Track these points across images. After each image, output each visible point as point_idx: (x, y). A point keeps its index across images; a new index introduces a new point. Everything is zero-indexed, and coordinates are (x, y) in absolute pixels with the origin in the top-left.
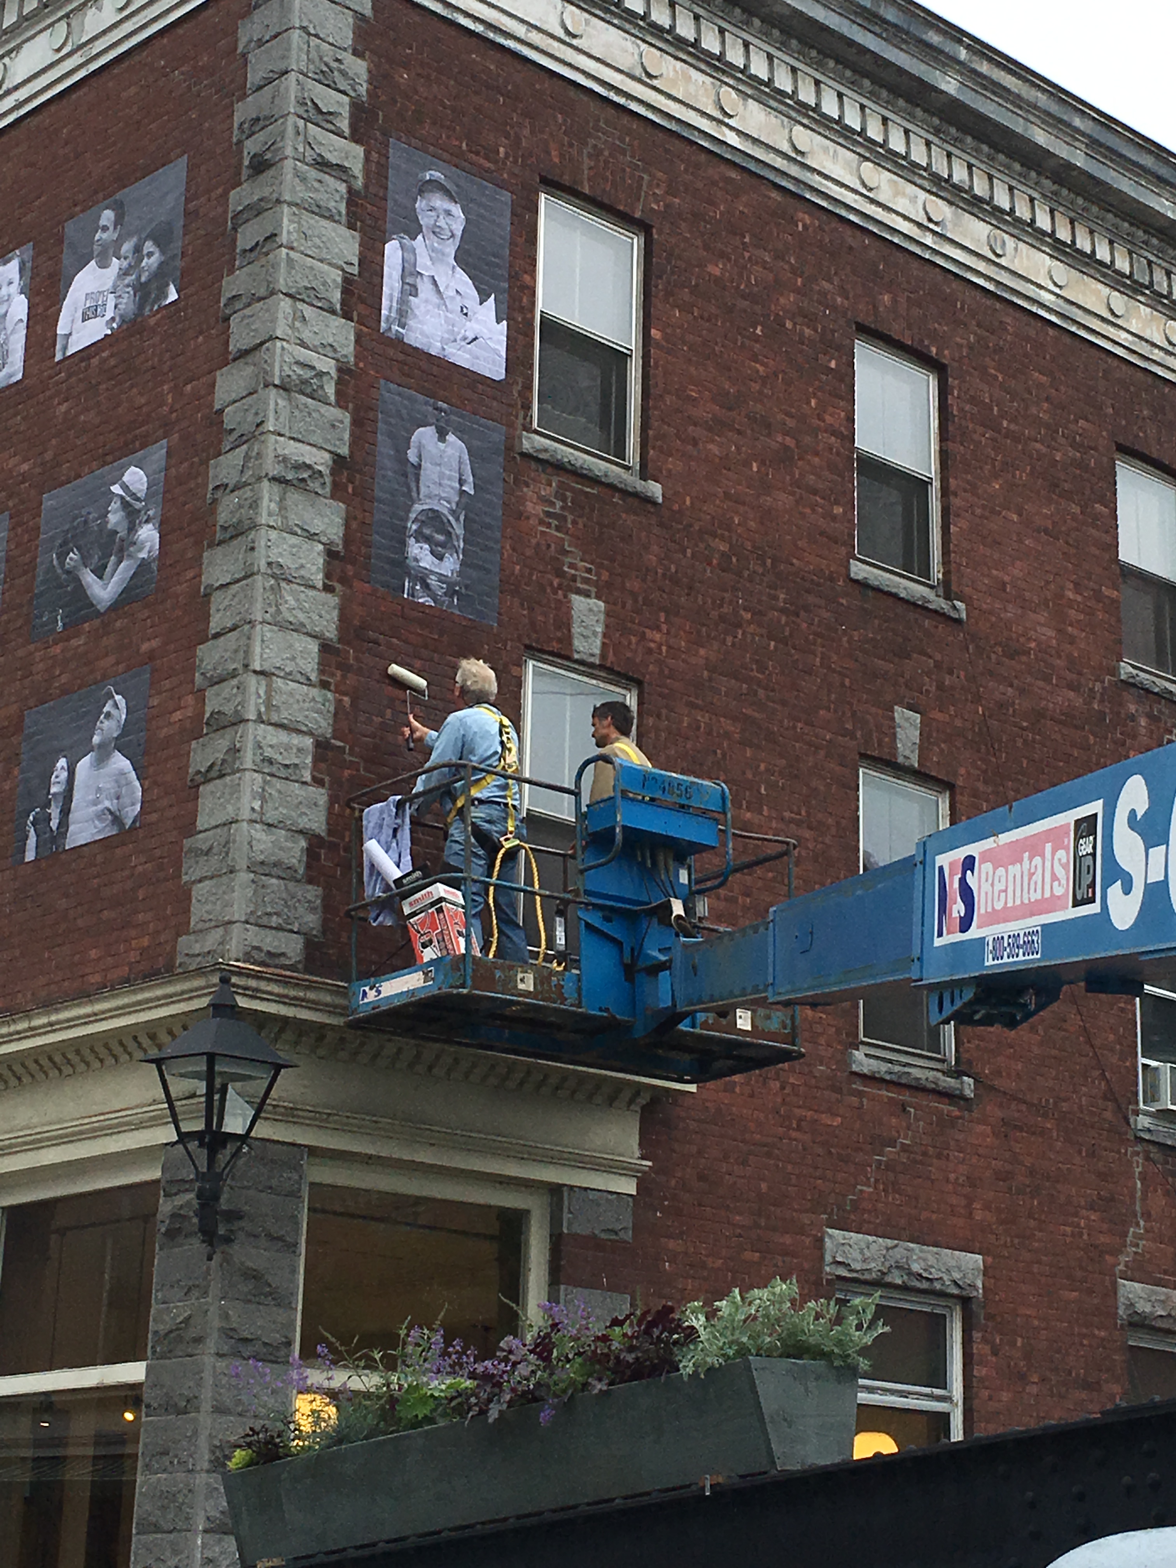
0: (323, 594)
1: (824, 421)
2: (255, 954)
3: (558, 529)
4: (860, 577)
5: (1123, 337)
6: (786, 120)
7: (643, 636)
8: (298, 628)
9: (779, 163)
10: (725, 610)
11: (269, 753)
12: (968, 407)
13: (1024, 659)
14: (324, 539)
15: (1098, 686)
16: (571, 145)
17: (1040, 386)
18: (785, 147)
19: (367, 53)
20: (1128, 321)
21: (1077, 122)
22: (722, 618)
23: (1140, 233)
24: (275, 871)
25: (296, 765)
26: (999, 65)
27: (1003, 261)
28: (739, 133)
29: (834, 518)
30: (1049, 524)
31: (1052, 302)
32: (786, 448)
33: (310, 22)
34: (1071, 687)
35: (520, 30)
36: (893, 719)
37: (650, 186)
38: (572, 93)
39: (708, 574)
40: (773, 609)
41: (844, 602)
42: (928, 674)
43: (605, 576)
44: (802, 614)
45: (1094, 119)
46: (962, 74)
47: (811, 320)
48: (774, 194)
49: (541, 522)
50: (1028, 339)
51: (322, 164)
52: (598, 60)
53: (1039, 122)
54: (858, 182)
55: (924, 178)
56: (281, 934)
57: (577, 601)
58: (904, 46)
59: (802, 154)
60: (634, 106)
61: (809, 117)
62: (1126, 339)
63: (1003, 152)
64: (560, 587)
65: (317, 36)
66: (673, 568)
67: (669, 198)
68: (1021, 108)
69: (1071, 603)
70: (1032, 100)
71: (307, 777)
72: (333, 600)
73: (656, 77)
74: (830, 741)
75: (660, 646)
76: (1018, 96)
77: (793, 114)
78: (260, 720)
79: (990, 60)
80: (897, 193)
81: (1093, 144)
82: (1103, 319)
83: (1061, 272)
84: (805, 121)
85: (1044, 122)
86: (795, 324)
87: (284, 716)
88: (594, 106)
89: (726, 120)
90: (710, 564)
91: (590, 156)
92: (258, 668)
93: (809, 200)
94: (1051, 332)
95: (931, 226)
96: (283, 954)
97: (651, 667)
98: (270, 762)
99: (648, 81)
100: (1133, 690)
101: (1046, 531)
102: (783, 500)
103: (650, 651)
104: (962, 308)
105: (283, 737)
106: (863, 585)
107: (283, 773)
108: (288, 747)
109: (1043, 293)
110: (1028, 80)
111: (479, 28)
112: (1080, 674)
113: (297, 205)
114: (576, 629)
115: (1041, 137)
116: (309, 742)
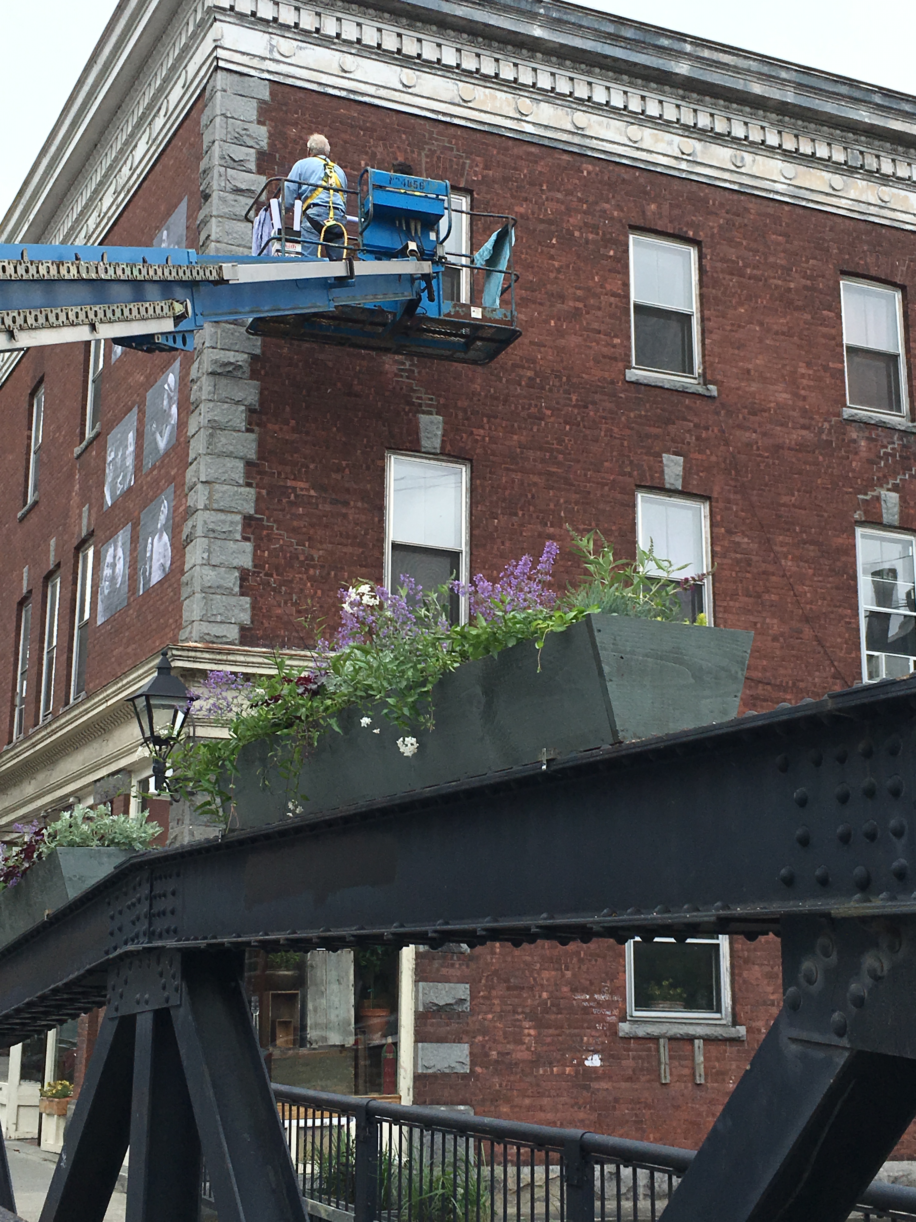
0: (248, 434)
1: (605, 288)
2: (207, 637)
3: (408, 377)
4: (633, 379)
5: (843, 203)
6: (569, 110)
7: (472, 433)
8: (230, 455)
9: (565, 137)
10: (532, 410)
11: (211, 526)
12: (719, 265)
13: (766, 414)
14: (246, 403)
15: (826, 425)
16: (412, 152)
17: (778, 244)
18: (570, 127)
19: (267, 122)
20: (847, 192)
21: (784, 75)
22: (530, 416)
23: (851, 135)
24: (218, 591)
25: (230, 531)
26: (716, 50)
27: (742, 170)
28: (534, 124)
29: (614, 346)
30: (785, 329)
31: (786, 190)
32: (577, 309)
33: (227, 110)
34: (804, 427)
35: (371, 90)
36: (661, 462)
37: (471, 167)
38: (413, 120)
39: (519, 391)
40: (569, 405)
41: (622, 395)
42: (689, 431)
43: (442, 401)
44: (590, 407)
45: (796, 70)
46: (690, 60)
47: (595, 229)
48: (565, 157)
49: (396, 375)
50: (768, 215)
51: (237, 191)
52: (428, 98)
53: (755, 80)
54: (626, 139)
55: (677, 128)
56: (223, 626)
57: (424, 419)
58: (645, 51)
59: (582, 129)
60: (456, 121)
61: (586, 105)
62: (846, 204)
63: (734, 103)
64: (410, 411)
65: (232, 118)
66: (492, 390)
67: (486, 172)
68: (739, 73)
69: (803, 376)
70: (745, 67)
71: (239, 537)
72: (252, 436)
73: (470, 101)
74: (614, 480)
75: (484, 437)
76: (735, 67)
77: (574, 106)
78: (206, 508)
79: (710, 48)
80: (657, 141)
81: (799, 86)
82: (827, 194)
83: (790, 169)
84: (584, 108)
85: (758, 79)
86: (582, 234)
87: (222, 505)
88: (428, 125)
89: (524, 118)
90: (520, 385)
91: (427, 156)
92: (204, 480)
93: (590, 156)
94: (787, 208)
95: (685, 157)
96: (225, 636)
97: (478, 451)
98: (214, 531)
99: (465, 105)
100: (854, 424)
101: (783, 334)
102: (573, 341)
103: (477, 441)
104: (714, 204)
105: (222, 516)
106: (636, 384)
107: (223, 536)
108: (224, 522)
109: (776, 185)
110: (741, 55)
111: (343, 94)
112: (812, 418)
113: (221, 217)
114: (422, 435)
115: (757, 89)
116: (238, 518)
